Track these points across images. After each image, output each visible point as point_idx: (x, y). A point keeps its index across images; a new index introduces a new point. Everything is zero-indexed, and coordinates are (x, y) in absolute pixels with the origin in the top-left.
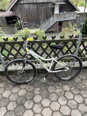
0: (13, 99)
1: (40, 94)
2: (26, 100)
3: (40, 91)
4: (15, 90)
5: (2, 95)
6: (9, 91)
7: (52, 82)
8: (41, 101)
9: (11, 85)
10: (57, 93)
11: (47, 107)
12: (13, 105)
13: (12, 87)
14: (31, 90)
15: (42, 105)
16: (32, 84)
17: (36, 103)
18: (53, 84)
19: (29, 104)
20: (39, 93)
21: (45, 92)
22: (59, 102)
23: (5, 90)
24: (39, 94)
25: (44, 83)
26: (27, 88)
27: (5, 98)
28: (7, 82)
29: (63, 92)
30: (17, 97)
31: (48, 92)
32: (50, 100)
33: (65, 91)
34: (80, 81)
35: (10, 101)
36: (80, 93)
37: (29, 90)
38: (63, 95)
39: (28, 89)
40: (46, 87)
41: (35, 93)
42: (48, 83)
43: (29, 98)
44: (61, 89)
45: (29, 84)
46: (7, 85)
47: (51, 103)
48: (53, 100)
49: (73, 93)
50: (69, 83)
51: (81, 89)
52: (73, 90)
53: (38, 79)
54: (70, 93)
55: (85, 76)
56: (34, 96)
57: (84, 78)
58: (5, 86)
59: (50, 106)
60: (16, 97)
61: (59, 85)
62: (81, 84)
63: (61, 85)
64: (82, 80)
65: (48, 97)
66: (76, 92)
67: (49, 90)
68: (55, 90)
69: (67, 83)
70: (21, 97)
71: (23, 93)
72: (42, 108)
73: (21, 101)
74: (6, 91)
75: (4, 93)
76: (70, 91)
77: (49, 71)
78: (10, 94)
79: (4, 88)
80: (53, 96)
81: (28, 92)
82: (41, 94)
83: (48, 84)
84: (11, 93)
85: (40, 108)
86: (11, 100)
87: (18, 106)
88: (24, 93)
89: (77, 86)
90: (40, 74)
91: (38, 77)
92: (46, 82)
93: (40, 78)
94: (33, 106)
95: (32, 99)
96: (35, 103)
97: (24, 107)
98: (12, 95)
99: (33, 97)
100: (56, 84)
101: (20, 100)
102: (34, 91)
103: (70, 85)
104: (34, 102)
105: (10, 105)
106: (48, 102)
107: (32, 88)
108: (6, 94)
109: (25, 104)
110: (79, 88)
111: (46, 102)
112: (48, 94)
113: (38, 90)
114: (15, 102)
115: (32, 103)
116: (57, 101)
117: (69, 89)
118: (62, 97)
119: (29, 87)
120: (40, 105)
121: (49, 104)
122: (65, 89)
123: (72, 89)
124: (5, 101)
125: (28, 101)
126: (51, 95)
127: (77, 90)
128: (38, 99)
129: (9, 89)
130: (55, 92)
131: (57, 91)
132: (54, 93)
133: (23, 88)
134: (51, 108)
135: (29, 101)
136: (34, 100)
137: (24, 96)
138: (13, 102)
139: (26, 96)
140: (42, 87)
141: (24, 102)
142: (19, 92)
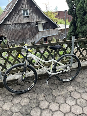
0: (17, 111)
1: (45, 99)
2: (31, 108)
3: (44, 97)
4: (17, 100)
5: (2, 108)
6: (10, 103)
7: (55, 85)
8: (49, 106)
9: (11, 97)
10: (63, 95)
11: (57, 111)
13: (11, 98)
15: (51, 110)
16: (35, 91)
17: (44, 109)
18: (56, 88)
19: (36, 112)
21: (50, 96)
22: (67, 103)
23: (4, 102)
25: (47, 88)
26: (29, 96)
27: (7, 111)
28: (5, 95)
29: (69, 93)
30: (21, 108)
31: (53, 95)
32: (58, 103)
33: (71, 92)
34: (82, 81)
36: (85, 91)
38: (70, 96)
39: (31, 97)
40: (49, 91)
41: (40, 100)
42: (51, 87)
43: (34, 106)
44: (66, 91)
45: (30, 92)
46: (6, 98)
47: (60, 106)
48: (61, 103)
49: (79, 92)
50: (72, 83)
51: (84, 87)
52: (78, 90)
53: (40, 86)
54: (76, 93)
55: (84, 75)
56: (39, 103)
57: (84, 77)
58: (3, 99)
59: (60, 109)
60: (19, 108)
61: (63, 88)
62: (83, 83)
63: (65, 87)
64: (83, 79)
65: (54, 101)
66: (81, 90)
67: (53, 94)
68: (60, 93)
69: (70, 84)
70: (25, 106)
71: (26, 102)
72: (51, 112)
73: (26, 110)
74: (6, 104)
75: (4, 106)
76: (75, 91)
77: (50, 73)
78: (11, 106)
79: (3, 101)
80: (60, 98)
81: (31, 100)
82: (47, 99)
83: (51, 89)
84: (13, 105)
85: (50, 113)
86: (14, 112)
89: (80, 85)
90: (40, 81)
91: (38, 84)
92: (48, 87)
93: (41, 84)
94: (41, 113)
95: (38, 106)
98: (14, 106)
100: (59, 87)
101: (24, 110)
102: (38, 98)
103: (74, 85)
104: (41, 109)
106: (57, 105)
107: (35, 95)
108: (6, 107)
109: (31, 113)
110: (83, 86)
111: (54, 107)
112: (54, 97)
113: (42, 96)
114: (19, 113)
115: (39, 111)
116: (65, 102)
117: (73, 90)
118: (69, 98)
119: (31, 95)
120: (49, 110)
121: (58, 107)
122: (70, 90)
123: (77, 88)
124: (7, 114)
125: (34, 109)
126: (57, 98)
127: (81, 89)
128: (44, 105)
129: (9, 101)
130: (60, 94)
131: (62, 94)
132: (59, 96)
133: (24, 97)
134: (62, 111)
135: (36, 109)
136: (40, 106)
137: (28, 105)
138: (16, 113)
139: (30, 104)
140: (45, 92)
141: (29, 111)
142: (21, 102)
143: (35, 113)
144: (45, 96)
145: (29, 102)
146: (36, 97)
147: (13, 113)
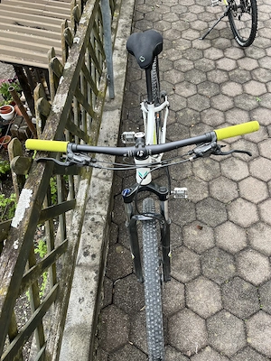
0: (239, 332)
1: (213, 228)
2: (238, 280)
3: (201, 228)
4: (190, 331)
8: (238, 225)
10: (210, 178)
11: (259, 211)
12: (261, 327)
14: (195, 259)
15: (254, 224)
17: (248, 242)
18: (175, 182)
19: (252, 266)
20: (210, 230)
21: (203, 212)
22: (239, 178)
24: (215, 233)
26: (184, 278)
29: (208, 162)
30: (228, 315)
31: (203, 202)
32: (235, 199)
35: (248, 346)
36: (211, 126)
37: (196, 268)
38: (217, 164)
39: (189, 272)
40: (183, 207)
41: (210, 245)
43: (231, 267)
44: (197, 165)
47: (244, 199)
48: (236, 192)
50: (171, 138)
51: (196, 120)
56: (221, 249)
59: (256, 202)
60: (227, 323)
62: (181, 114)
63: (178, 160)
65: (226, 206)
67: (198, 199)
68: (198, 182)
70: (225, 298)
71: (207, 293)
72: (262, 225)
73: (243, 296)
78: (214, 355)
80: (219, 188)
81: (201, 274)
84: (208, 349)
85: (262, 230)
86: (242, 344)
87: (265, 308)
88: (210, 289)
89: (186, 124)
94: (259, 251)
95: (235, 257)
96: (249, 246)
97: (264, 282)
98: (217, 342)
99: (227, 252)
100: (173, 174)
101: (239, 304)
102: (199, 250)
104: (244, 249)
105: (263, 340)
106: (241, 205)
107: (187, 258)
109: (254, 282)
110: (194, 122)
111: (244, 213)
113: (196, 233)
114: (251, 324)
115: (250, 255)
116: (237, 182)
118: (223, 168)
119: (179, 269)
120: (253, 230)
121: (248, 204)
125: (244, 272)
126: (217, 196)
127: (202, 130)
128: (231, 237)
130: (204, 183)
131: (203, 178)
132: (208, 187)
133: (182, 297)
134: (260, 200)
135: (243, 265)
136: (236, 250)
137: (221, 286)
138: (250, 333)
139: (221, 278)
140: (184, 220)
141: (246, 286)
142: (201, 312)
143: (257, 271)
144: (198, 223)
145: (209, 283)
146: (192, 254)
147: (245, 347)
